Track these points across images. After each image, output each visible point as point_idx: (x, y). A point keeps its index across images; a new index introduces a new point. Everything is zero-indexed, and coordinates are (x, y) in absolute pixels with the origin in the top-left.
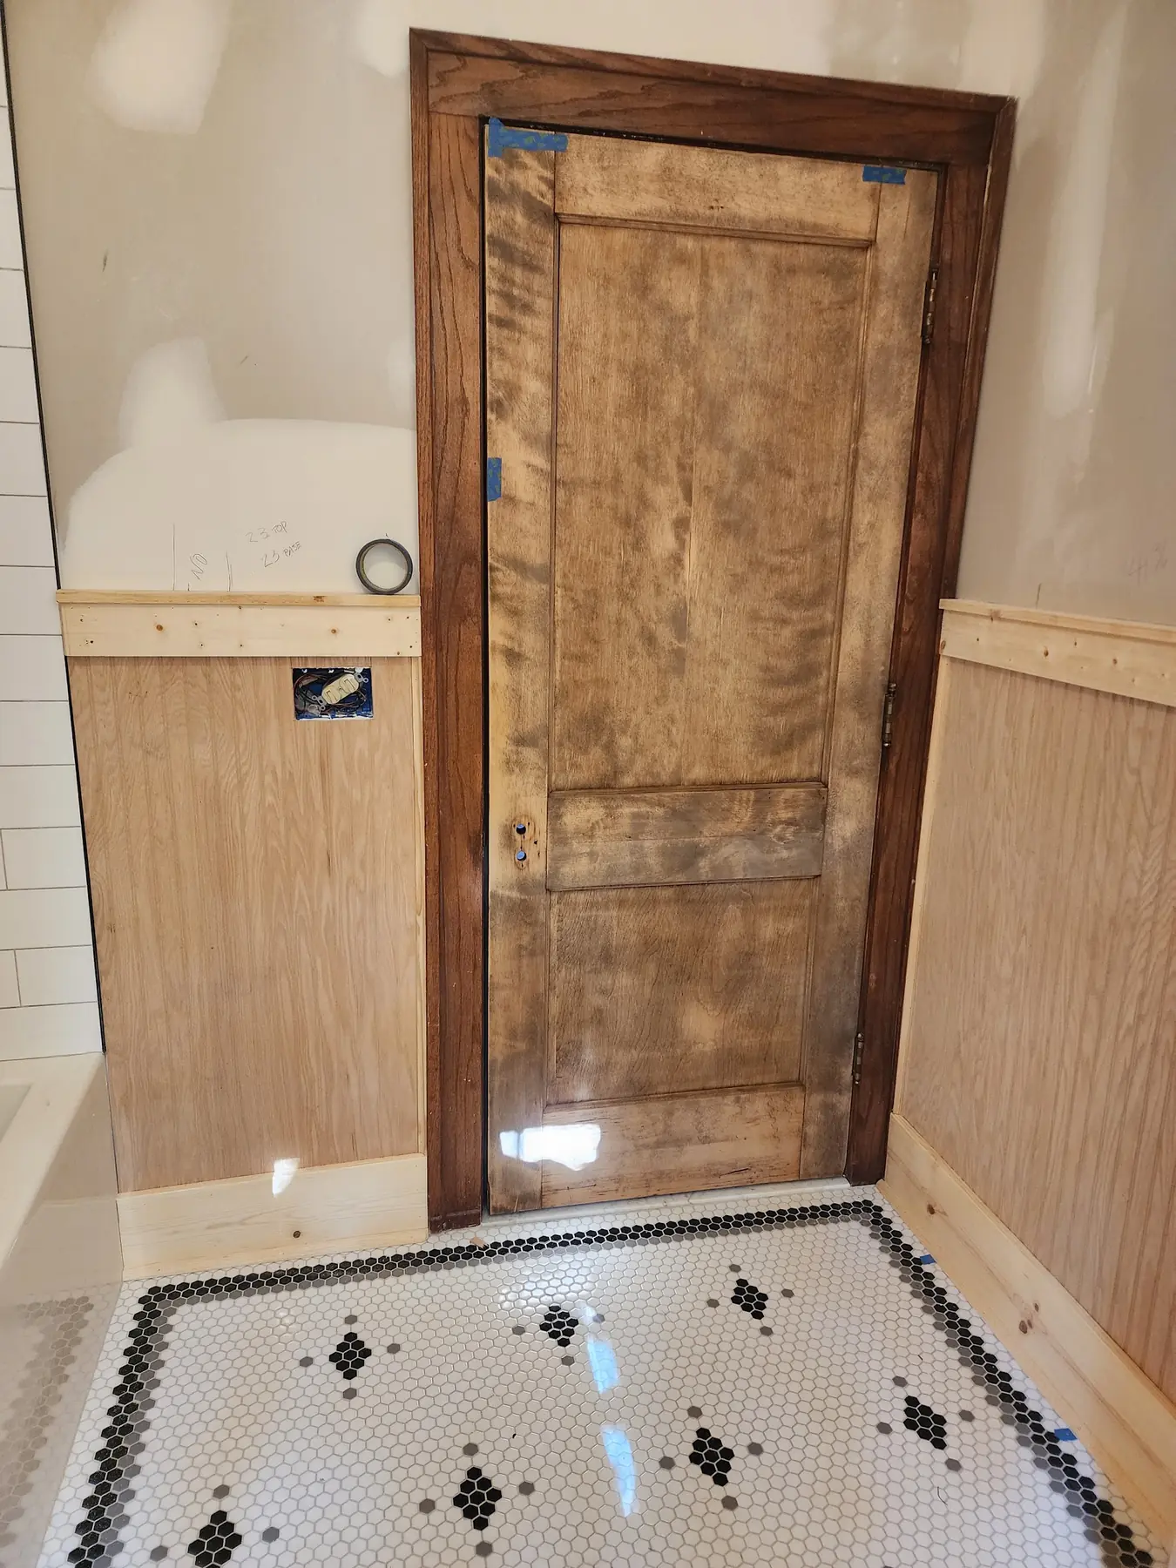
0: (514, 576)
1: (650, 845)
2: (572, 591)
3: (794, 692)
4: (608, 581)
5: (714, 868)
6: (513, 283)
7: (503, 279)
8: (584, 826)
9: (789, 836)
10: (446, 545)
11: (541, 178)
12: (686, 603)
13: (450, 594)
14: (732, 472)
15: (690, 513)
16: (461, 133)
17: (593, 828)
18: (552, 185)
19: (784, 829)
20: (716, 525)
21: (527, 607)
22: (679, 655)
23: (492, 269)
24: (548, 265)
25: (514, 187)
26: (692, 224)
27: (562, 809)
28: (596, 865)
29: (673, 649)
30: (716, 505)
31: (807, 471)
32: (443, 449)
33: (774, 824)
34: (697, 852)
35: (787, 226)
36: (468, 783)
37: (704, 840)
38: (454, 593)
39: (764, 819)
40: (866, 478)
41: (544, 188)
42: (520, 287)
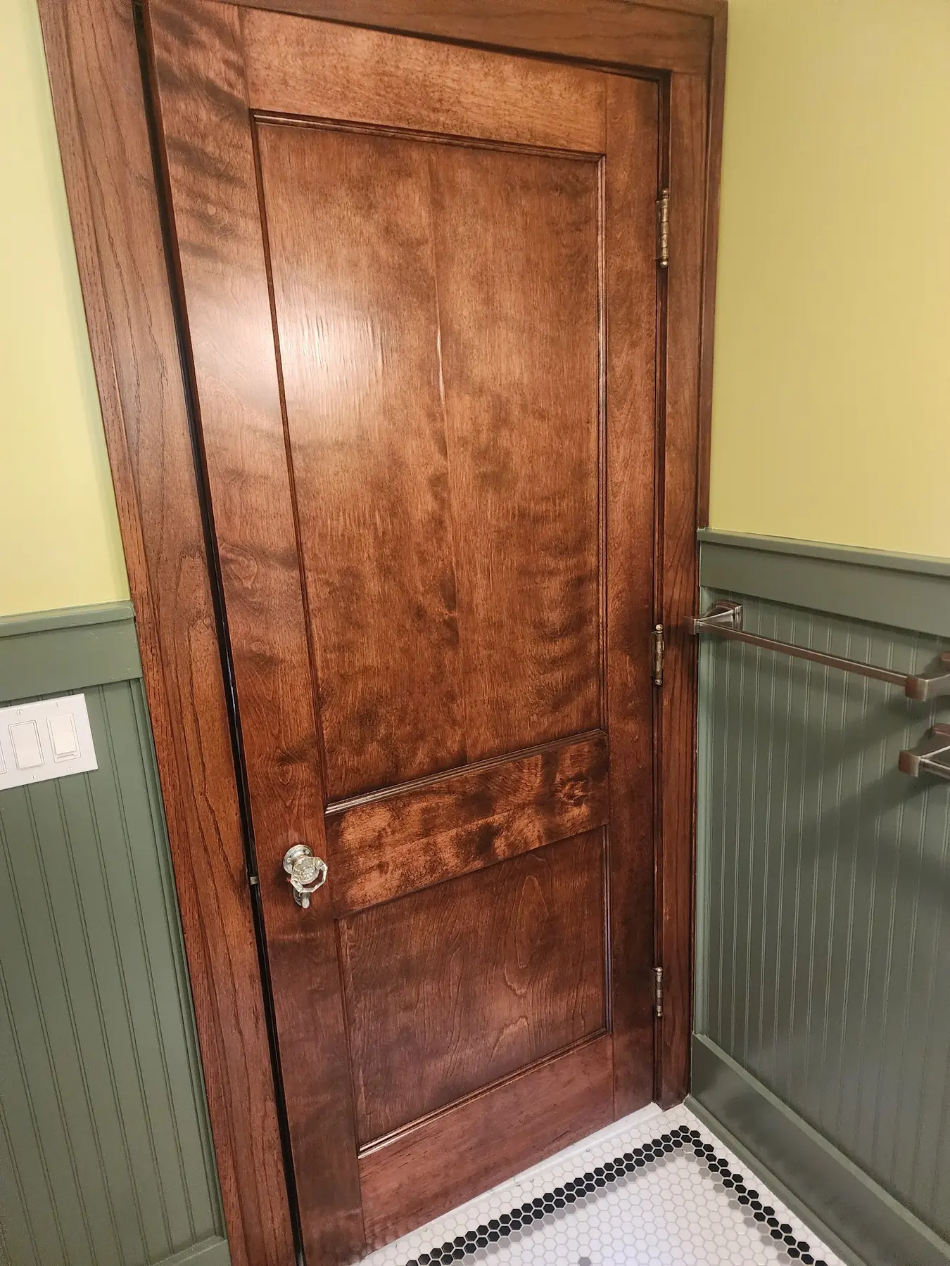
0: (254, 567)
1: (444, 839)
2: (325, 572)
3: (566, 644)
4: (366, 555)
5: (510, 845)
6: (206, 199)
7: (192, 194)
8: (370, 835)
9: (578, 793)
10: (159, 537)
11: (227, 62)
12: (452, 567)
13: (172, 597)
14: (485, 418)
15: (447, 469)
16: (108, 12)
17: (380, 836)
18: (241, 72)
19: (572, 787)
20: (475, 478)
21: (275, 602)
22: (450, 624)
23: (176, 181)
24: (249, 176)
25: (192, 72)
26: (416, 128)
27: (344, 824)
28: (389, 875)
29: (444, 620)
30: (474, 457)
31: (559, 411)
32: (138, 420)
33: (563, 784)
34: (489, 833)
35: (518, 135)
36: (223, 814)
37: (497, 819)
38: (177, 595)
39: (554, 781)
40: (617, 414)
41: (232, 75)
42: (214, 204)
